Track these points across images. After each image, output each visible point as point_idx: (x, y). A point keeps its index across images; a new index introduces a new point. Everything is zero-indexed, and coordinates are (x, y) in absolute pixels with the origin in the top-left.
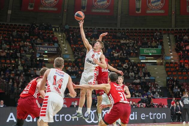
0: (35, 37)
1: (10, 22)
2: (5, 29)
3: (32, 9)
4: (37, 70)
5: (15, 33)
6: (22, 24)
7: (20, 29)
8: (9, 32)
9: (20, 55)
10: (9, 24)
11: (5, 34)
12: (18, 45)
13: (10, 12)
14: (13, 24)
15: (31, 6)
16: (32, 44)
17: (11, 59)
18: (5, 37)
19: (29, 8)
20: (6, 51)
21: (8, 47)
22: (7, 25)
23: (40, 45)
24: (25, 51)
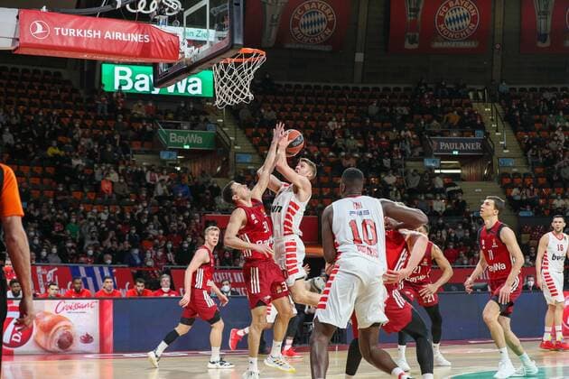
0: (426, 116)
1: (362, 82)
2: (350, 100)
3: (416, 46)
4: (435, 199)
5: (373, 109)
6: (392, 87)
7: (388, 97)
8: (361, 108)
9: (392, 163)
10: (361, 86)
11: (351, 112)
12: (384, 138)
13: (359, 57)
14: (370, 86)
15: (412, 42)
16: (420, 135)
17: (370, 175)
18: (353, 120)
19: (407, 45)
20: (356, 155)
21: (359, 145)
22: (356, 89)
23: (439, 137)
24: (403, 153)
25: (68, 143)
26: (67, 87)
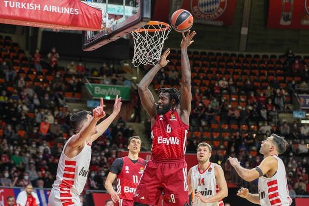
0: (296, 78)
1: (246, 51)
2: (237, 64)
3: (289, 23)
4: (300, 143)
6: (269, 54)
7: (266, 63)
8: (245, 71)
9: (268, 114)
10: (245, 54)
11: (237, 73)
12: (262, 95)
13: (244, 31)
14: (253, 54)
15: (286, 19)
16: (291, 93)
17: (250, 123)
18: (238, 80)
19: (282, 22)
20: (240, 108)
21: (243, 100)
22: (241, 56)
23: (305, 95)
24: (278, 107)
25: (15, 93)
26: (15, 48)
